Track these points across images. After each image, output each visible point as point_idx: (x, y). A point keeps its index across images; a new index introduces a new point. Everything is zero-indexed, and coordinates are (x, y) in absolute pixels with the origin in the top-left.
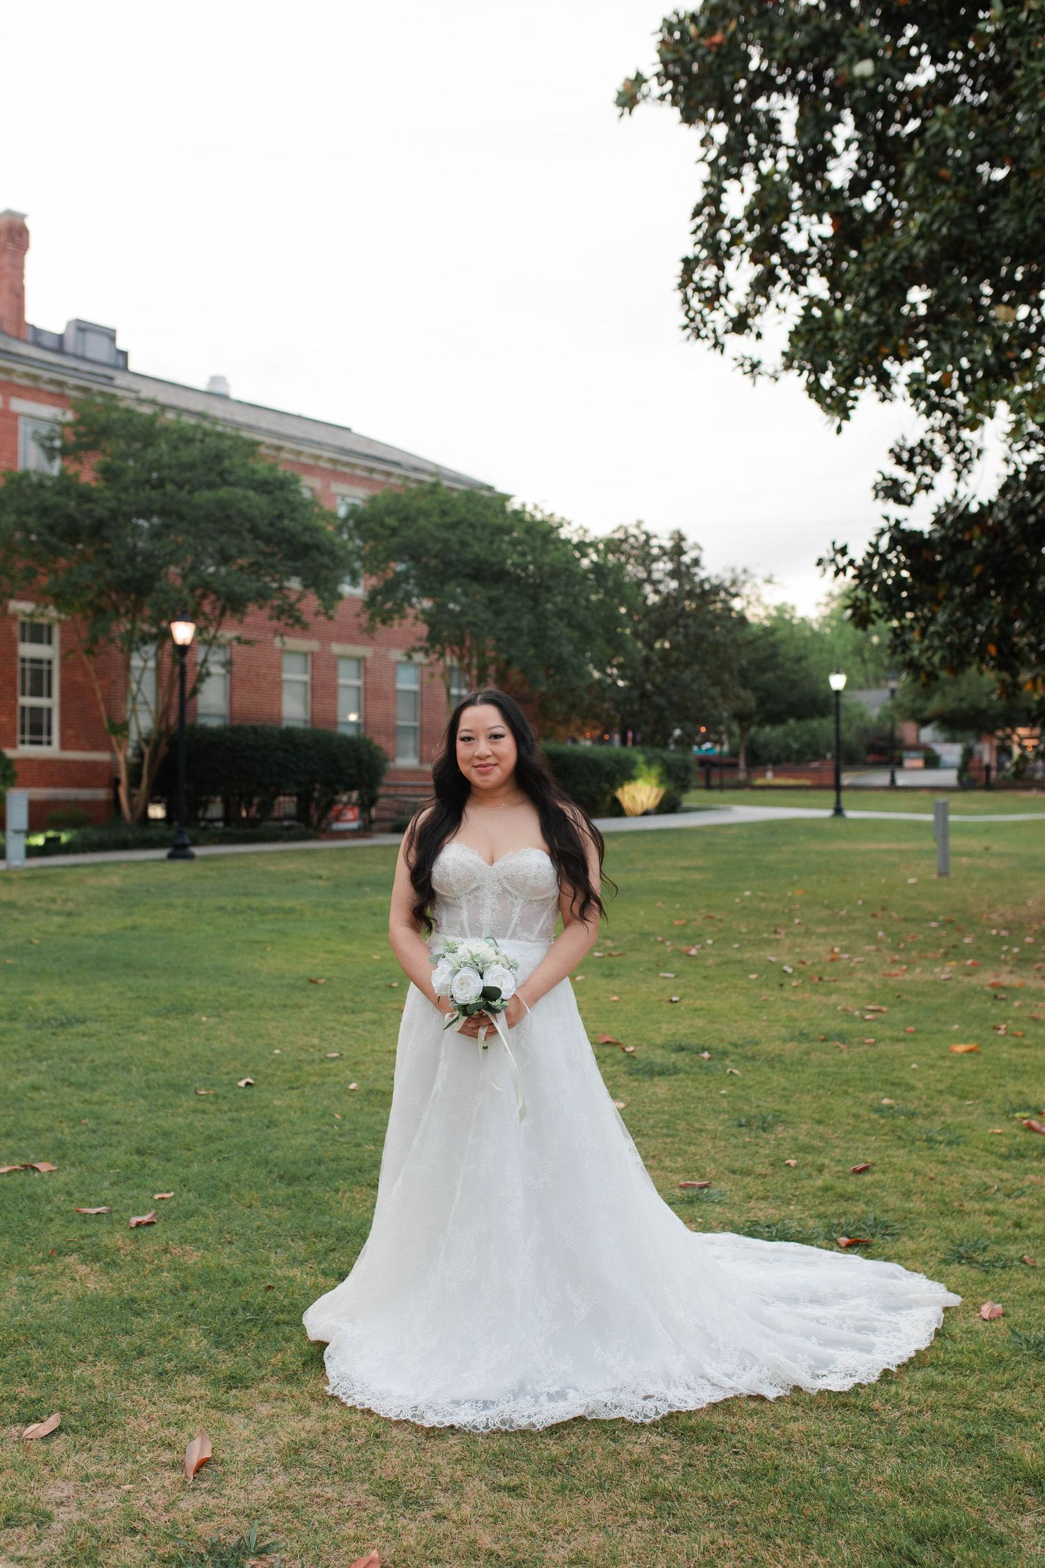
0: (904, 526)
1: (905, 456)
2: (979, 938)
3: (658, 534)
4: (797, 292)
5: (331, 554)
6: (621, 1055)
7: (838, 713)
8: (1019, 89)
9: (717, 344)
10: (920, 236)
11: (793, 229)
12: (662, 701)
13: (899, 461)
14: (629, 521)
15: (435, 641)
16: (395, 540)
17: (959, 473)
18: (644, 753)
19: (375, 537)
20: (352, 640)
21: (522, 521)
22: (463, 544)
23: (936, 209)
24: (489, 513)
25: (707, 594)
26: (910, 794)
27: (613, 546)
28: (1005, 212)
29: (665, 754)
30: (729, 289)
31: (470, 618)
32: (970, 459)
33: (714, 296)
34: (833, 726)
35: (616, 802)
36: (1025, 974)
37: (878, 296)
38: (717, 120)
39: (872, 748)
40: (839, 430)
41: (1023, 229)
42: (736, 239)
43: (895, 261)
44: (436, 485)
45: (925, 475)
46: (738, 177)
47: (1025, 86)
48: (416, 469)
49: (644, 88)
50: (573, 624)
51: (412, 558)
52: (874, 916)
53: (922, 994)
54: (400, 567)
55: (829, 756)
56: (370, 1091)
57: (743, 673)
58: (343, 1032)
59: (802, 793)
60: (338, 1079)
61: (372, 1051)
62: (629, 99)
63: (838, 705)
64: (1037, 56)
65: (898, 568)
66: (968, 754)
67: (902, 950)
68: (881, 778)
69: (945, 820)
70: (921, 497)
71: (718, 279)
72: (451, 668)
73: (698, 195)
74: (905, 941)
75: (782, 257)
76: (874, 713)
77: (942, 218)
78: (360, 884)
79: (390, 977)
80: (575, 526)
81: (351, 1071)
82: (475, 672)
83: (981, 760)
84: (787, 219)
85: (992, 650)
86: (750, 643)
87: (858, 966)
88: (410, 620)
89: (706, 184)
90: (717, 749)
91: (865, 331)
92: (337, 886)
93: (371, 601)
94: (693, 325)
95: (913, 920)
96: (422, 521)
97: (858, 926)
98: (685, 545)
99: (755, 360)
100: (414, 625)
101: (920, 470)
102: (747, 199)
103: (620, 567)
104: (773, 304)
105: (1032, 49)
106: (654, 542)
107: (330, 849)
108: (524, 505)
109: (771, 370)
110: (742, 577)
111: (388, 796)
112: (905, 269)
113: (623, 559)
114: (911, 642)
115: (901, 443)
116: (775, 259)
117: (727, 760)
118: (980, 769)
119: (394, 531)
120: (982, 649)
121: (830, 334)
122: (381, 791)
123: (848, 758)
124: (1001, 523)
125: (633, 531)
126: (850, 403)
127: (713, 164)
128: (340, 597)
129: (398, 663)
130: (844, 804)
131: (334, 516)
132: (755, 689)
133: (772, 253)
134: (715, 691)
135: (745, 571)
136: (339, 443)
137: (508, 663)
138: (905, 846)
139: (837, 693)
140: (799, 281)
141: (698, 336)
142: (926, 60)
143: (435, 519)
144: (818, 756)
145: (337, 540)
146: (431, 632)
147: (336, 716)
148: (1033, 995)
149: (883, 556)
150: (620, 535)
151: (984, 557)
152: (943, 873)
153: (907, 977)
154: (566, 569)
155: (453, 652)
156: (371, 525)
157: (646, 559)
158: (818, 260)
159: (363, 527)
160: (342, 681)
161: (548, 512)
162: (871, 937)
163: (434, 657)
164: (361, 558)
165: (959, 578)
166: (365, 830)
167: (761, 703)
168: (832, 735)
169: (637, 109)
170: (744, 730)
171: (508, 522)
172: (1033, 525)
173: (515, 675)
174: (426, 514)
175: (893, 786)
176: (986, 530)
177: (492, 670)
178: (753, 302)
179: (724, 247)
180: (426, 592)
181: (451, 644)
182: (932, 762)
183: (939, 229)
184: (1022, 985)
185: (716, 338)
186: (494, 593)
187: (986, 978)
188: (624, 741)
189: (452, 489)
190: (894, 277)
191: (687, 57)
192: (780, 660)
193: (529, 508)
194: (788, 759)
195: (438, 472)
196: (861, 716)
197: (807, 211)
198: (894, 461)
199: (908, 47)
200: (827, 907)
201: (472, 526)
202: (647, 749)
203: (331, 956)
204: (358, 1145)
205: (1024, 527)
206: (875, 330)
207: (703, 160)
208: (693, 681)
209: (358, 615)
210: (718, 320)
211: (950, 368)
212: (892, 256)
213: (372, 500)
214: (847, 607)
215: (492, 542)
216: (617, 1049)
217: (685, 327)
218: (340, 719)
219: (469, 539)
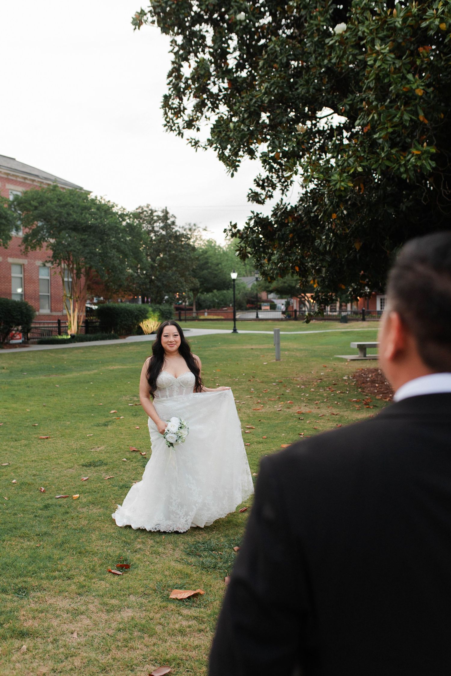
0: (260, 216)
1: (261, 183)
2: (293, 389)
3: (157, 209)
4: (214, 112)
5: (5, 218)
6: (140, 457)
7: (234, 287)
8: (306, 31)
9: (180, 133)
10: (265, 93)
11: (212, 84)
12: (159, 284)
13: (258, 185)
14: (144, 204)
15: (56, 258)
16: (37, 212)
17: (283, 191)
18: (152, 307)
19: (28, 210)
20: (17, 256)
21: (95, 204)
22: (68, 214)
23: (272, 81)
24: (80, 200)
25: (178, 237)
26: (265, 322)
27: (137, 216)
28: (301, 85)
29: (161, 307)
30: (185, 109)
31: (72, 248)
32: (287, 185)
33: (178, 112)
34: (233, 292)
35: (140, 328)
36: (311, 406)
37: (248, 117)
38: (178, 34)
39: (249, 302)
40: (232, 175)
41: (308, 92)
42: (188, 87)
43: (255, 102)
44: (55, 187)
45: (269, 191)
46: (187, 60)
47: (309, 31)
48: (46, 179)
49: (145, 18)
50: (119, 250)
51: (45, 220)
52: (250, 380)
53: (269, 419)
54: (40, 224)
55: (231, 305)
56: (22, 484)
57: (193, 270)
58: (11, 452)
59: (220, 322)
60: (7, 477)
61: (24, 461)
62: (138, 22)
63: (234, 285)
64: (313, 18)
65: (258, 233)
66: (288, 304)
67: (261, 397)
68: (252, 315)
69: (279, 334)
70: (268, 200)
71: (180, 104)
72: (64, 269)
73: (170, 67)
74: (262, 392)
75: (207, 95)
76: (249, 287)
77: (275, 86)
78: (22, 371)
79: (34, 421)
80: (119, 207)
81: (14, 472)
82: (75, 271)
83: (293, 307)
84: (209, 79)
85: (297, 269)
86: (197, 259)
87: (243, 406)
88: (45, 248)
89: (173, 63)
90: (184, 304)
91: (243, 132)
92: (11, 372)
93: (26, 239)
94: (168, 125)
95: (265, 382)
96: (49, 204)
97: (243, 386)
98: (169, 216)
99: (197, 140)
100: (47, 250)
101: (267, 189)
102: (191, 70)
103: (140, 224)
104: (204, 116)
105: (312, 14)
106: (155, 214)
107: (8, 354)
108: (96, 197)
109: (203, 145)
110: (194, 228)
111: (36, 328)
112: (259, 106)
113: (141, 221)
114: (264, 264)
115: (259, 177)
116: (205, 96)
117: (187, 307)
118: (293, 311)
119: (36, 208)
120: (293, 268)
121: (228, 133)
122: (33, 325)
123: (239, 306)
124: (300, 215)
125: (145, 209)
126: (237, 163)
127: (176, 53)
128: (10, 238)
129: (39, 266)
130: (237, 327)
131: (7, 200)
132: (199, 278)
133: (203, 94)
134: (182, 279)
135: (195, 225)
136: (9, 166)
137: (90, 268)
138: (261, 347)
139: (234, 280)
140: (215, 106)
141: (171, 130)
142: (268, 14)
143: (55, 203)
144: (226, 305)
145: (9, 212)
146: (54, 254)
147: (11, 290)
148: (314, 417)
149: (251, 228)
150: (140, 210)
151: (293, 231)
152: (278, 359)
153: (263, 410)
154: (116, 227)
155: (65, 262)
156: (25, 205)
157: (151, 221)
158: (223, 98)
159: (21, 205)
160: (13, 275)
161: (107, 200)
162: (248, 391)
163: (55, 265)
164: (20, 219)
165: (283, 238)
166: (25, 344)
167: (202, 283)
168: (232, 296)
169: (141, 27)
170: (195, 295)
171: (89, 204)
172: (313, 217)
173: (93, 272)
174: (51, 201)
175: (257, 319)
176: (294, 218)
177: (83, 270)
178: (196, 115)
179: (182, 90)
180: (52, 236)
181: (64, 259)
182: (273, 307)
183: (274, 91)
184: (310, 412)
185: (179, 130)
186: (83, 237)
187: (295, 409)
188: (143, 302)
189: (63, 188)
190: (255, 110)
191: (164, 5)
192: (210, 265)
193: (99, 198)
194: (214, 307)
195: (56, 180)
196: (244, 288)
197: (218, 77)
198: (256, 185)
199: (260, 7)
200: (230, 377)
201: (72, 206)
202: (153, 305)
203: (7, 410)
204: (15, 514)
205: (309, 218)
206: (247, 133)
207: (171, 51)
208: (173, 275)
209: (20, 246)
210: (180, 122)
211: (279, 150)
212: (254, 101)
213: (25, 193)
214: (237, 251)
215: (82, 214)
216: (138, 454)
217: (165, 125)
218: (13, 292)
219: (71, 212)
